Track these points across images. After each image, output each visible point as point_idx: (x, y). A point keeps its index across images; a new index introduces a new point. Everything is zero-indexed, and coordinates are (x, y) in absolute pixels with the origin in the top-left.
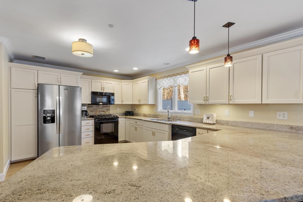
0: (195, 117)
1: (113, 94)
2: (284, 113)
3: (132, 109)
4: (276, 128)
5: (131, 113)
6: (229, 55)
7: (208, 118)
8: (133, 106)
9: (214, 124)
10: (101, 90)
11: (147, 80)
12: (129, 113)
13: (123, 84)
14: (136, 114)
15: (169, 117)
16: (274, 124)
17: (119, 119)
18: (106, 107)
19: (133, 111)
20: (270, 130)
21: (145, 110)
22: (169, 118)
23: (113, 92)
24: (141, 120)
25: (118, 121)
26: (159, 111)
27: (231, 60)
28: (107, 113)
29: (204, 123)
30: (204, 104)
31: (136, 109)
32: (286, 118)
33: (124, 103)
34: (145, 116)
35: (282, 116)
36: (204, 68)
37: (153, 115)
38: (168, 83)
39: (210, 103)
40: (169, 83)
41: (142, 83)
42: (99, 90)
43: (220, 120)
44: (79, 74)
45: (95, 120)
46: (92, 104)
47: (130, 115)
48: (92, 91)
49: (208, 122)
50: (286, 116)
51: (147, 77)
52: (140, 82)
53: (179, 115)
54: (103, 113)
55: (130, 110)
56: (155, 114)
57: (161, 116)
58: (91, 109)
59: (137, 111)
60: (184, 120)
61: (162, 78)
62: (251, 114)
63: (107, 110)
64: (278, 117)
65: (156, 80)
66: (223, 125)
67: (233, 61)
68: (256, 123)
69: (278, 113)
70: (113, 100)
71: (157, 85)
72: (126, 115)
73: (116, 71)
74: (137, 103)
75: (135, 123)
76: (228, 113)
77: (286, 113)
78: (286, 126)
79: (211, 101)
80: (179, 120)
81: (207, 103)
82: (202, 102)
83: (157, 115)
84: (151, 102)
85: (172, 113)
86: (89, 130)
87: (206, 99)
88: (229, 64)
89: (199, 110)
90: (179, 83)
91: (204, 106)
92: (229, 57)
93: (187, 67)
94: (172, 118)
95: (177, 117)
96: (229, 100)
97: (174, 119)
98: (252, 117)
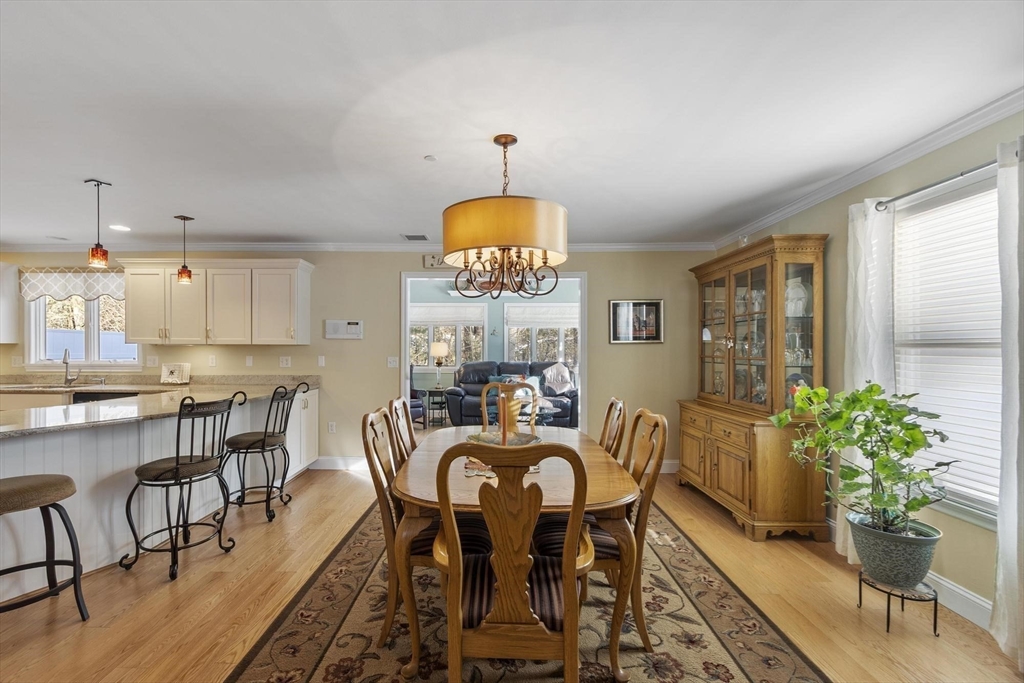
0: (147, 373)
2: (287, 358)
4: (277, 382)
6: (185, 267)
7: (172, 373)
9: (186, 384)
15: (69, 378)
16: (276, 376)
20: (265, 384)
22: (69, 382)
26: (33, 362)
27: (190, 277)
29: (164, 384)
30: (162, 345)
32: (289, 365)
35: (285, 362)
36: (159, 270)
37: (11, 378)
38: (67, 287)
39: (172, 343)
40: (69, 287)
43: (198, 376)
49: (170, 381)
50: (290, 362)
56: (15, 372)
57: (43, 377)
60: (118, 381)
61: (41, 269)
62: (249, 361)
64: (281, 366)
65: (20, 272)
66: (203, 384)
67: (193, 278)
68: (254, 376)
69: (281, 359)
71: (25, 287)
77: (290, 359)
78: (284, 375)
79: (174, 340)
81: (167, 343)
82: (159, 341)
83: (25, 376)
85: (79, 366)
87: (165, 334)
88: (185, 281)
89: (157, 358)
90: (101, 292)
91: (166, 349)
92: (185, 271)
93: (121, 260)
94: (82, 379)
95: (96, 376)
96: (207, 337)
97: (86, 383)
98: (249, 366)
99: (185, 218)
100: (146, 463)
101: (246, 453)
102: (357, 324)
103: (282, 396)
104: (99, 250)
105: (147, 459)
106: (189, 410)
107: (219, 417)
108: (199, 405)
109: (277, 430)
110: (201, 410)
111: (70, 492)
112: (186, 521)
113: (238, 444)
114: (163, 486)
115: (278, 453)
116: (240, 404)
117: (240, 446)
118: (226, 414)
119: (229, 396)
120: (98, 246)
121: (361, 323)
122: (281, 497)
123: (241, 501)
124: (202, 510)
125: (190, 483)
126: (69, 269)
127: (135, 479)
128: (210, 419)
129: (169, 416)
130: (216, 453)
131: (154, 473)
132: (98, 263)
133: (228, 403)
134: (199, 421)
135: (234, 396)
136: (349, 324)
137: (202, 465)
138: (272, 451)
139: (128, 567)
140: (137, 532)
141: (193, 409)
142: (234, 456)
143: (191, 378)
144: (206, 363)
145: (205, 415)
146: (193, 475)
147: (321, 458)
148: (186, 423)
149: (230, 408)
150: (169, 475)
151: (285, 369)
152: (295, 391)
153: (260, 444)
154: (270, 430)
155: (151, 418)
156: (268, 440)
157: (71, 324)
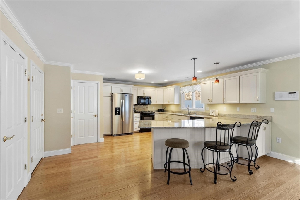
0: (206, 112)
1: (150, 98)
2: (255, 108)
3: (163, 107)
4: (250, 118)
5: (163, 110)
6: (217, 79)
7: (213, 112)
8: (164, 105)
9: (217, 116)
10: (143, 95)
11: (174, 88)
12: (161, 111)
13: (157, 90)
14: (166, 111)
16: (249, 115)
17: (155, 114)
18: (146, 106)
19: (164, 109)
20: (247, 119)
21: (172, 108)
22: (189, 113)
23: (150, 96)
24: (170, 114)
25: (154, 115)
26: (182, 108)
27: (218, 82)
28: (146, 110)
29: (211, 116)
31: (166, 107)
32: (256, 112)
33: (158, 103)
34: (173, 112)
35: (254, 110)
36: (209, 82)
37: (178, 112)
38: (189, 89)
39: (213, 103)
41: (171, 89)
42: (142, 95)
43: (221, 114)
44: (131, 86)
45: (140, 114)
46: (138, 104)
47: (162, 112)
48: (138, 96)
49: (212, 115)
50: (256, 110)
51: (174, 85)
52: (169, 89)
53: (196, 111)
54: (143, 110)
55: (161, 108)
56: (180, 111)
57: (184, 112)
58: (137, 107)
59: (167, 108)
60: (199, 114)
61: (184, 86)
62: (238, 109)
63: (146, 108)
64: (252, 112)
65: (180, 87)
66: (222, 116)
67: (219, 82)
68: (240, 115)
69: (252, 109)
70: (151, 101)
71: (181, 91)
72: (159, 112)
73: (153, 82)
74: (167, 103)
75: (166, 117)
76: (226, 109)
77: (256, 109)
78: (255, 116)
79: (214, 102)
80: (195, 114)
81: (212, 103)
82: (209, 103)
83: (181, 112)
84: (176, 102)
85: (191, 110)
86: (137, 121)
87: (211, 101)
88: (217, 83)
89: (208, 108)
90: (195, 90)
91: (211, 105)
92: (217, 80)
93: (199, 81)
94: (191, 113)
95: (194, 112)
96: (224, 101)
97: (192, 114)
98: (238, 111)
99: (217, 63)
100: (207, 141)
101: (239, 144)
102: (295, 93)
103: (256, 125)
104: (195, 78)
105: (207, 140)
106: (220, 127)
107: (230, 130)
108: (223, 125)
109: (253, 138)
110: (224, 127)
111: (188, 146)
112: (219, 163)
113: (236, 140)
114: (212, 150)
115: (253, 147)
116: (238, 127)
117: (237, 141)
118: (232, 130)
119: (234, 123)
120: (194, 76)
121: (297, 92)
122: (255, 166)
123: (237, 161)
124: (223, 160)
125: (220, 152)
126: (189, 85)
127: (204, 146)
128: (227, 131)
129: (213, 127)
130: (229, 143)
131: (209, 146)
132: (194, 82)
133: (233, 126)
134: (223, 131)
135: (236, 123)
136: (289, 93)
137: (224, 147)
138: (251, 146)
139: (202, 172)
140: (204, 161)
141: (221, 127)
142: (234, 145)
143: (218, 114)
144: (223, 110)
145: (225, 129)
146: (221, 149)
147: (272, 152)
148: (219, 131)
149: (234, 127)
150: (214, 147)
151: (254, 113)
152: (261, 123)
153: (246, 142)
154: (250, 137)
155: (208, 127)
156: (249, 142)
157: (190, 99)
